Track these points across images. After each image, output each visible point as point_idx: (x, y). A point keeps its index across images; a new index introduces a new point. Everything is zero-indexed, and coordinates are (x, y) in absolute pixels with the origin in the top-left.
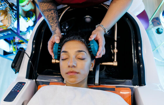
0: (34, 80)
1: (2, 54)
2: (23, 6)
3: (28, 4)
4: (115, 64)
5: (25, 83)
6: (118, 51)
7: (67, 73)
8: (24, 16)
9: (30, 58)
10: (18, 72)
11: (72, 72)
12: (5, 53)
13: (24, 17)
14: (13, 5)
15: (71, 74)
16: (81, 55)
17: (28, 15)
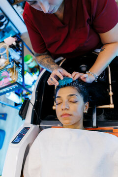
0: (38, 125)
1: (14, 105)
2: (29, 64)
3: (32, 62)
4: (112, 106)
5: (29, 128)
6: (114, 94)
7: (61, 116)
8: (30, 71)
9: (34, 106)
10: (25, 118)
11: (65, 115)
12: (16, 105)
13: (29, 73)
14: (19, 63)
15: (65, 116)
16: (72, 99)
17: (33, 70)
